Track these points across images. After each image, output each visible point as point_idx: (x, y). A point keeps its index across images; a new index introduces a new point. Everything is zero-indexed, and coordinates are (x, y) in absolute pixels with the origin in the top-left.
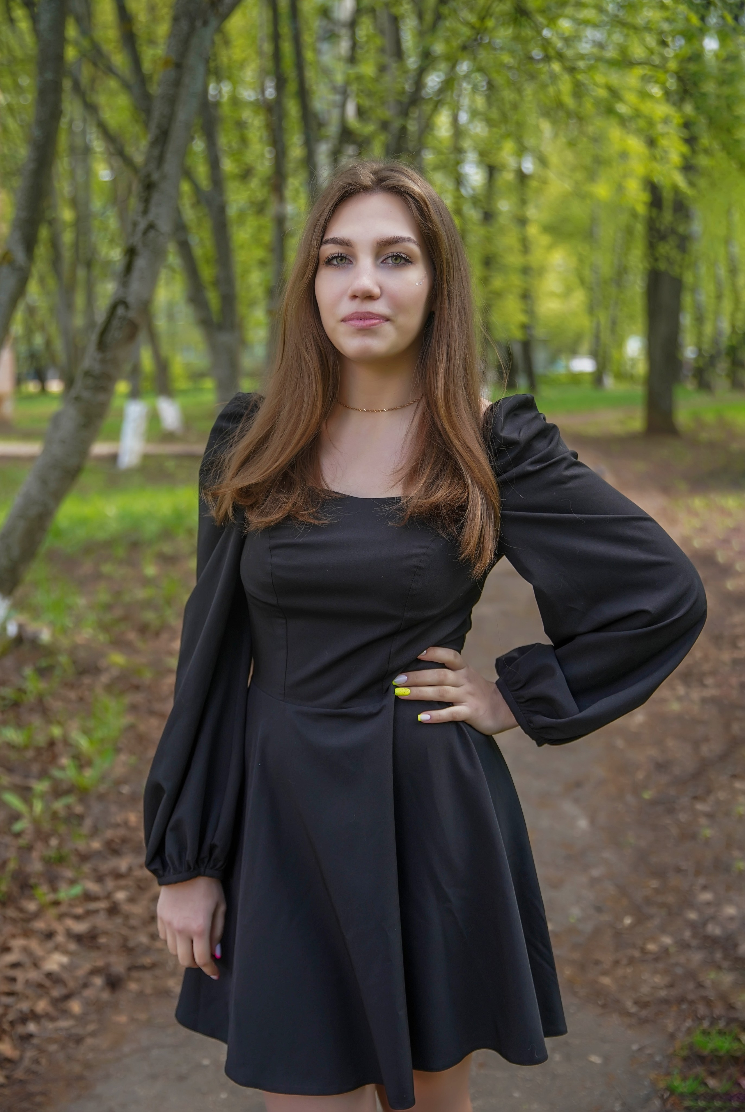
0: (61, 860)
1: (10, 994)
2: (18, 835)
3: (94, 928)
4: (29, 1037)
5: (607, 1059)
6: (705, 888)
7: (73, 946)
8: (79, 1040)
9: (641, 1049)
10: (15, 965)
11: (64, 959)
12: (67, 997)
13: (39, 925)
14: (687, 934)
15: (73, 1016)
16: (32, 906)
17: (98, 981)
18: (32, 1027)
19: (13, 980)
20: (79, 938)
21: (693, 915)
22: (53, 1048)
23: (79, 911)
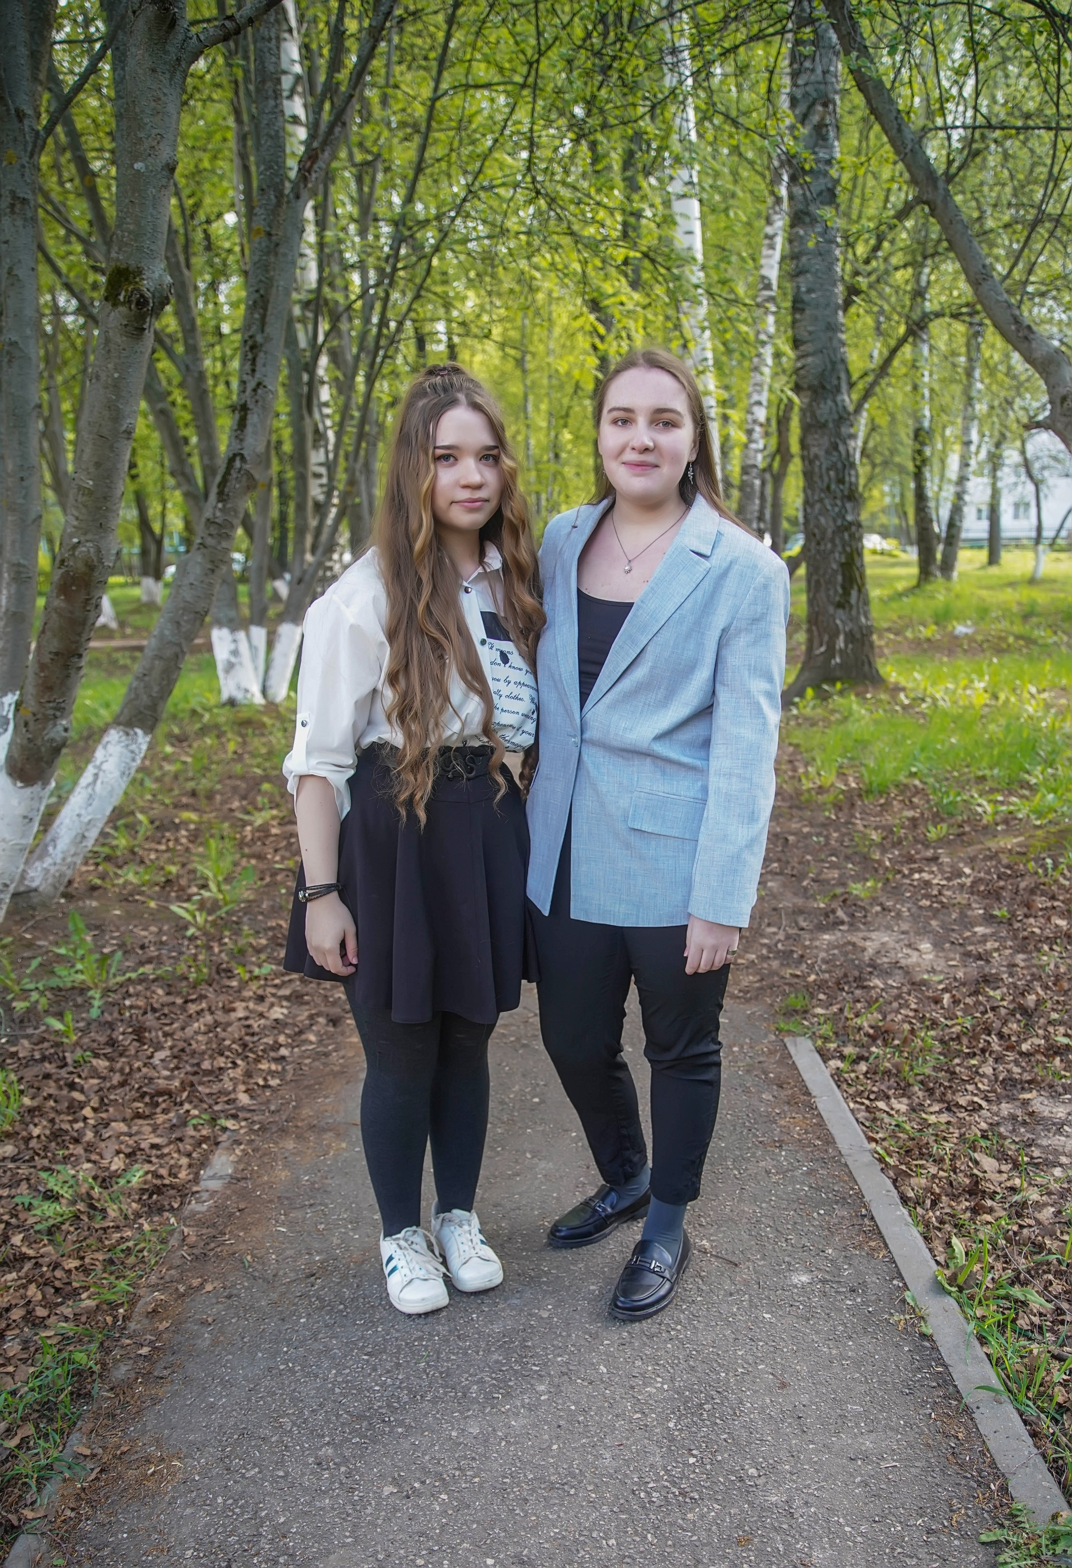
0: (242, 952)
1: (253, 1035)
2: (193, 938)
3: (294, 991)
4: (283, 1058)
5: (730, 1019)
6: (769, 925)
7: (285, 1003)
8: (326, 1055)
9: (753, 1013)
10: (247, 1018)
11: (285, 1011)
12: (301, 1032)
13: (247, 994)
14: (764, 951)
15: (311, 1043)
16: (234, 983)
17: (322, 1020)
18: (284, 1052)
19: (249, 1026)
20: (287, 998)
21: (766, 941)
22: (307, 1061)
23: (277, 981)
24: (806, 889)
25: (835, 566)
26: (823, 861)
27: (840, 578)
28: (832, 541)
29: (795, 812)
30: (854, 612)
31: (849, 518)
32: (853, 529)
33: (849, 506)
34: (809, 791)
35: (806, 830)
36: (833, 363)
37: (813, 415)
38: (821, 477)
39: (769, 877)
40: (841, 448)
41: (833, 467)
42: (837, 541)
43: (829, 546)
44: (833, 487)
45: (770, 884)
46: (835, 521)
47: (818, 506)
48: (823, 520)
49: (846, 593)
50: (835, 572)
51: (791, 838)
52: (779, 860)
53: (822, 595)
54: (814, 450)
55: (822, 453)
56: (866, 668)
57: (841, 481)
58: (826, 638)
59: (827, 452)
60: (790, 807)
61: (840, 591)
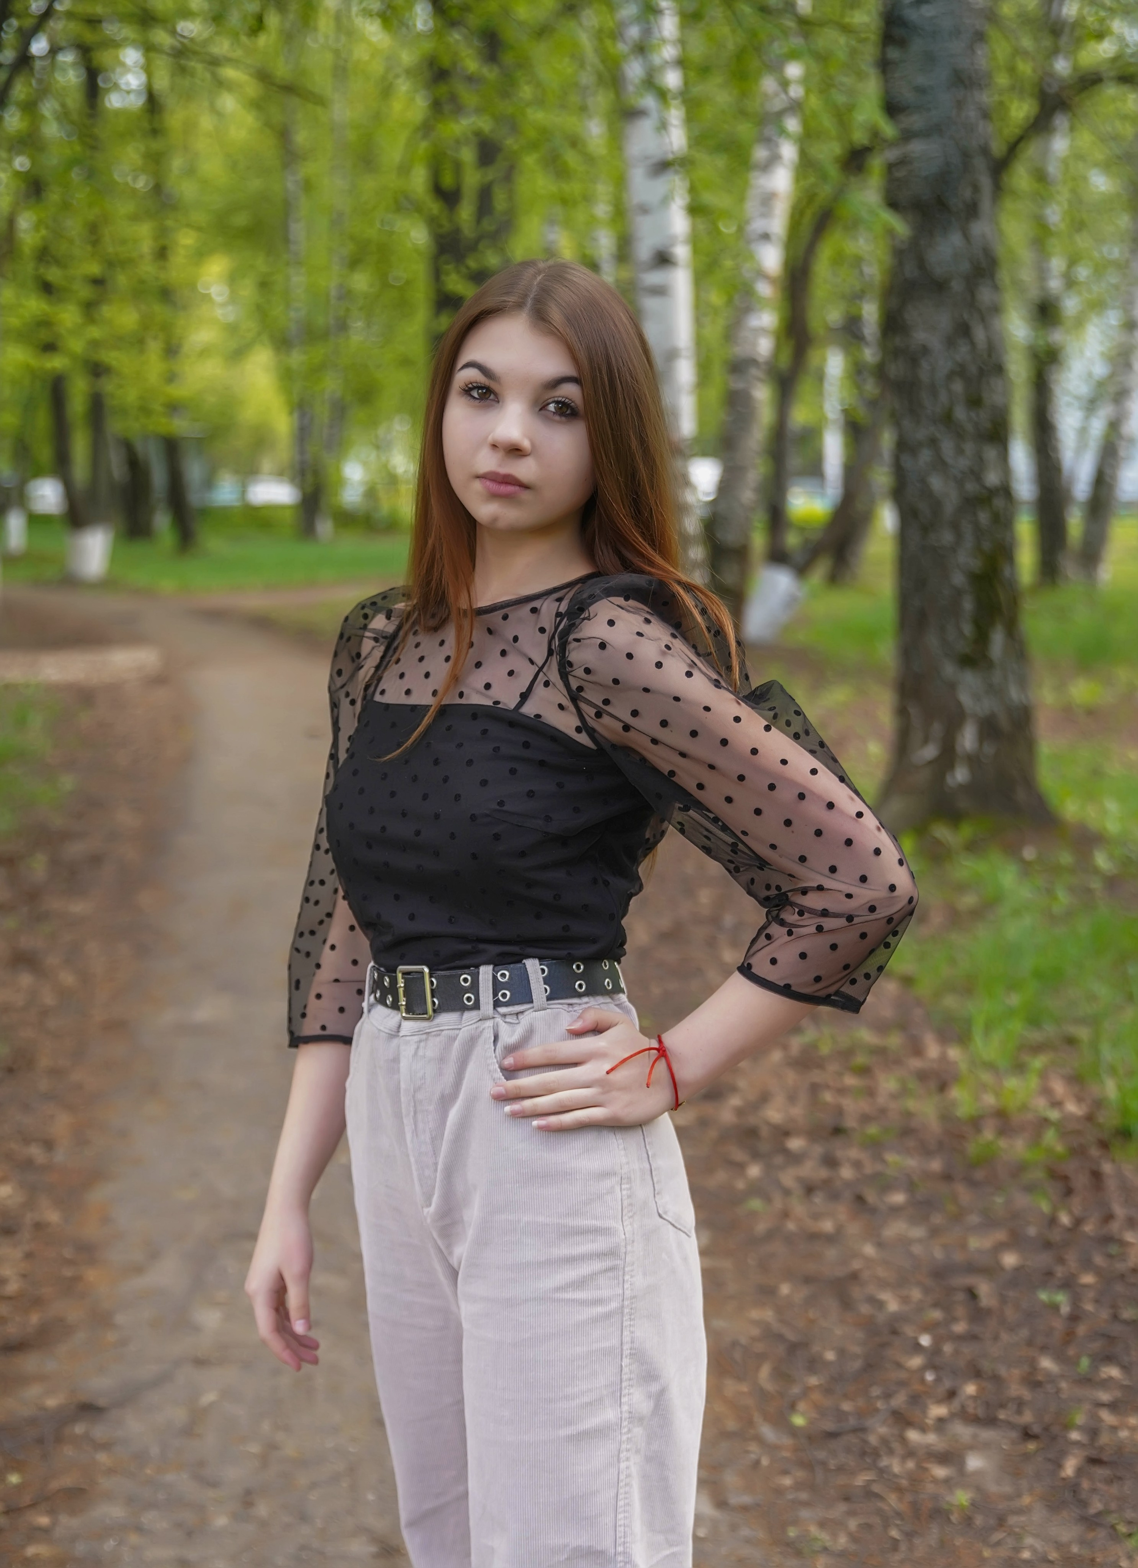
24: (1073, 1487)
25: (958, 579)
26: (1088, 1381)
27: (968, 605)
28: (955, 527)
29: (964, 1194)
30: (997, 676)
31: (992, 478)
32: (999, 503)
33: (991, 453)
34: (976, 1123)
35: (1010, 1260)
36: (966, 155)
37: (921, 264)
38: (933, 390)
39: (963, 1431)
40: (979, 334)
41: (960, 372)
42: (967, 530)
43: (947, 537)
44: (960, 413)
45: (974, 1462)
46: (960, 483)
47: (926, 456)
48: (936, 483)
49: (982, 638)
50: (958, 593)
51: (985, 1289)
52: (977, 1374)
53: (932, 641)
54: (920, 336)
55: (935, 342)
56: (1021, 795)
57: (975, 402)
58: (937, 728)
59: (950, 342)
60: (947, 1177)
61: (968, 629)
